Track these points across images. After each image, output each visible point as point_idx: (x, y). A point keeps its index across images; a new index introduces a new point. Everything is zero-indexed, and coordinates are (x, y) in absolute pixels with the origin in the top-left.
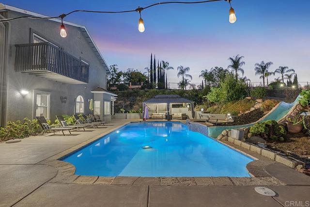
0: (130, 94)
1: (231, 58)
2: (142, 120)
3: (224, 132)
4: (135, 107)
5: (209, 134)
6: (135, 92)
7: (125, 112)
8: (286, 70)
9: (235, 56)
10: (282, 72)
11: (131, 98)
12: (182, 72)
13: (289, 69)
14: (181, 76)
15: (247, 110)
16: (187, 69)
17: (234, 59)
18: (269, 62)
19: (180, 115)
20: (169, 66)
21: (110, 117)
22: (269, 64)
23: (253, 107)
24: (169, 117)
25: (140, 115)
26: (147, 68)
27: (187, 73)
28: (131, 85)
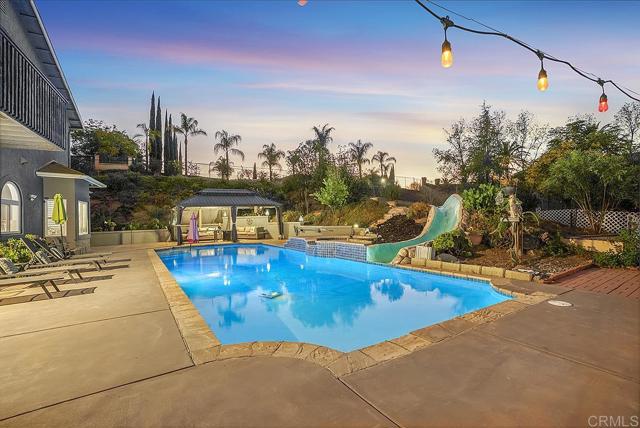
0: (119, 184)
1: (315, 128)
2: (175, 244)
3: (402, 252)
4: (135, 214)
5: (369, 257)
6: (132, 180)
7: (118, 228)
8: (386, 158)
9: (322, 126)
10: (381, 160)
11: (124, 193)
12: (226, 143)
13: (390, 156)
14: (222, 153)
15: (380, 218)
16: (236, 138)
17: (320, 130)
18: (368, 142)
19: (252, 230)
20: (198, 128)
21: (87, 242)
22: (368, 145)
23: (387, 213)
24: (231, 236)
25: (159, 234)
26: (143, 126)
27: (234, 146)
28: (97, 162)
